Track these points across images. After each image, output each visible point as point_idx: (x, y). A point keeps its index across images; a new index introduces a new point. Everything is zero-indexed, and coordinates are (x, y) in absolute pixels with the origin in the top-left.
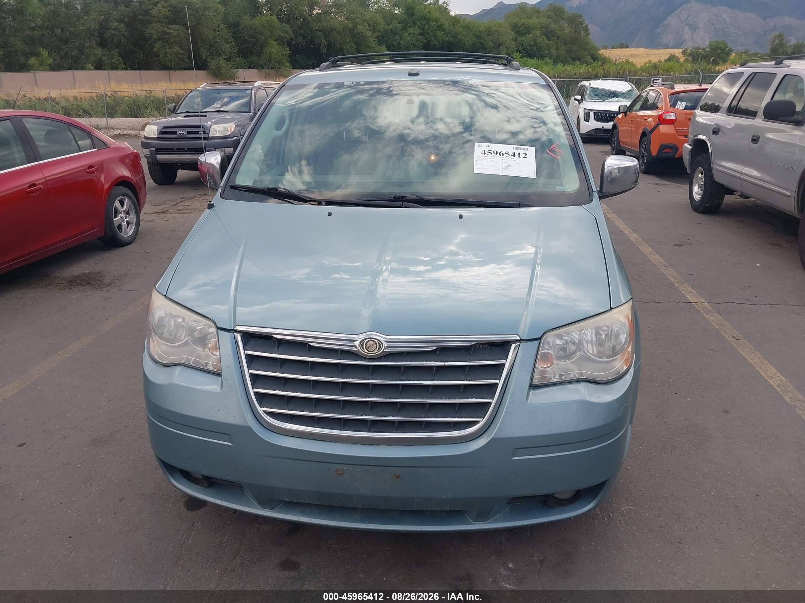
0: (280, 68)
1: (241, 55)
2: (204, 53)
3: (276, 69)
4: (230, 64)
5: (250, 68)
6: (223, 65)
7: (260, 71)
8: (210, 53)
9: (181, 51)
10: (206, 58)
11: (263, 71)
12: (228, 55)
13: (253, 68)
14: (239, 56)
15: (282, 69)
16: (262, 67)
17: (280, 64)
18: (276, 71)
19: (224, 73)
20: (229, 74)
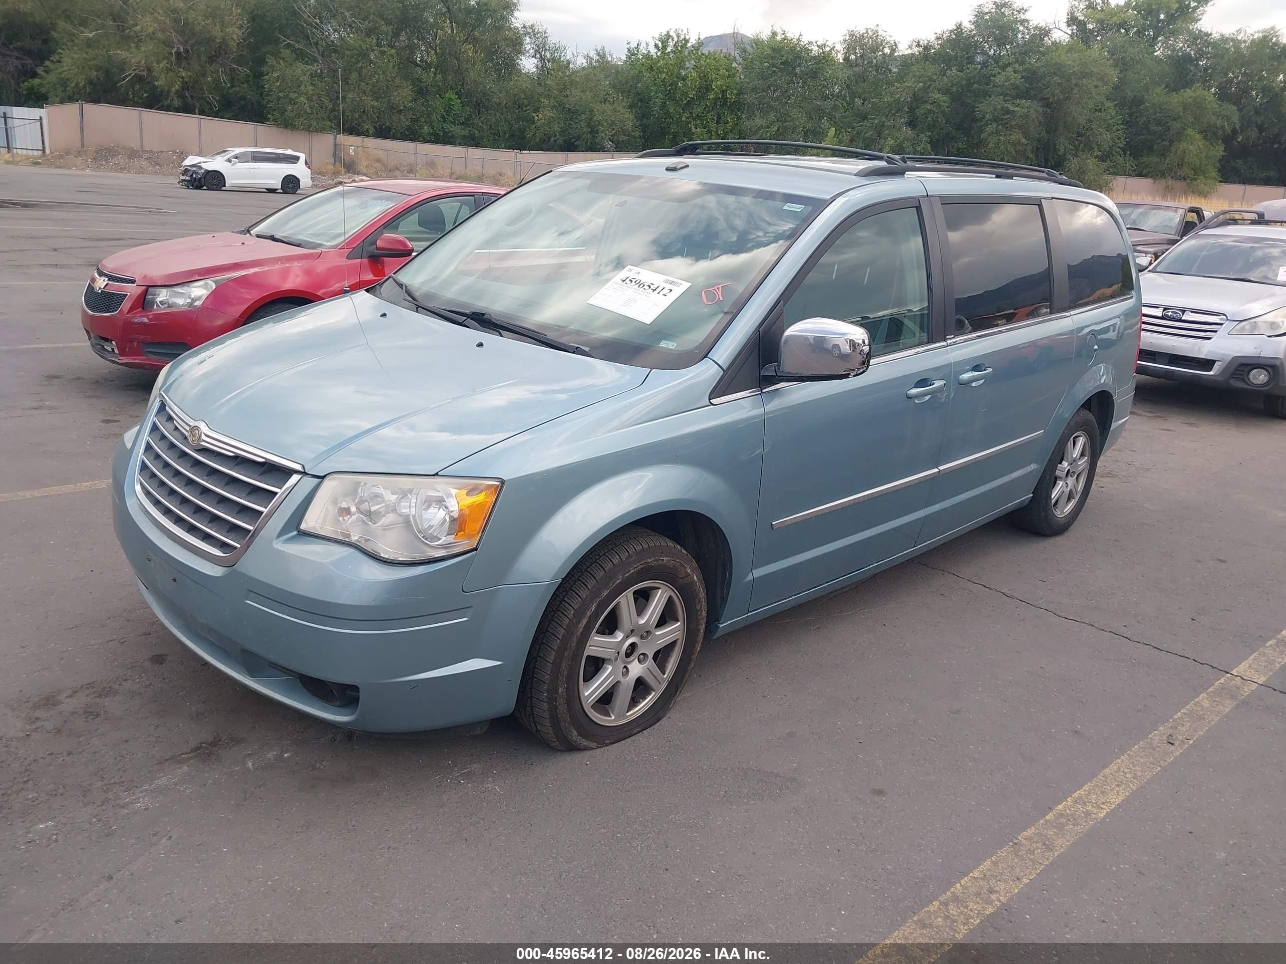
0: (1195, 179)
1: (1129, 152)
2: (1063, 144)
3: (1189, 181)
4: (1104, 165)
5: (1140, 175)
6: (1091, 167)
7: (1158, 182)
8: (1075, 146)
9: (1023, 140)
10: (1064, 154)
11: (1163, 182)
12: (1104, 151)
13: (1146, 176)
14: (1125, 154)
15: (1199, 181)
16: (1163, 175)
17: (1198, 171)
18: (1188, 184)
19: (1088, 180)
20: (1096, 181)
